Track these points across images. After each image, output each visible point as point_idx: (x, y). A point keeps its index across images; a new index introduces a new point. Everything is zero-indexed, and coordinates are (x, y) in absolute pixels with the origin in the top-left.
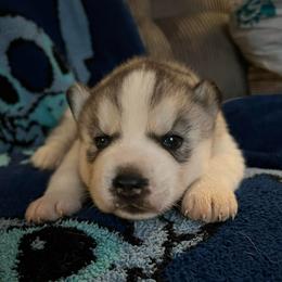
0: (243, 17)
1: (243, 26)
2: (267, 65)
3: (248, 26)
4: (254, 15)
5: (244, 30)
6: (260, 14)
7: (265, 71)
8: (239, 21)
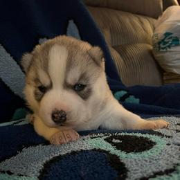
0: (162, 46)
1: (161, 50)
2: (175, 71)
3: (165, 50)
4: (168, 44)
5: (162, 52)
6: (171, 44)
7: (175, 74)
8: (159, 47)
